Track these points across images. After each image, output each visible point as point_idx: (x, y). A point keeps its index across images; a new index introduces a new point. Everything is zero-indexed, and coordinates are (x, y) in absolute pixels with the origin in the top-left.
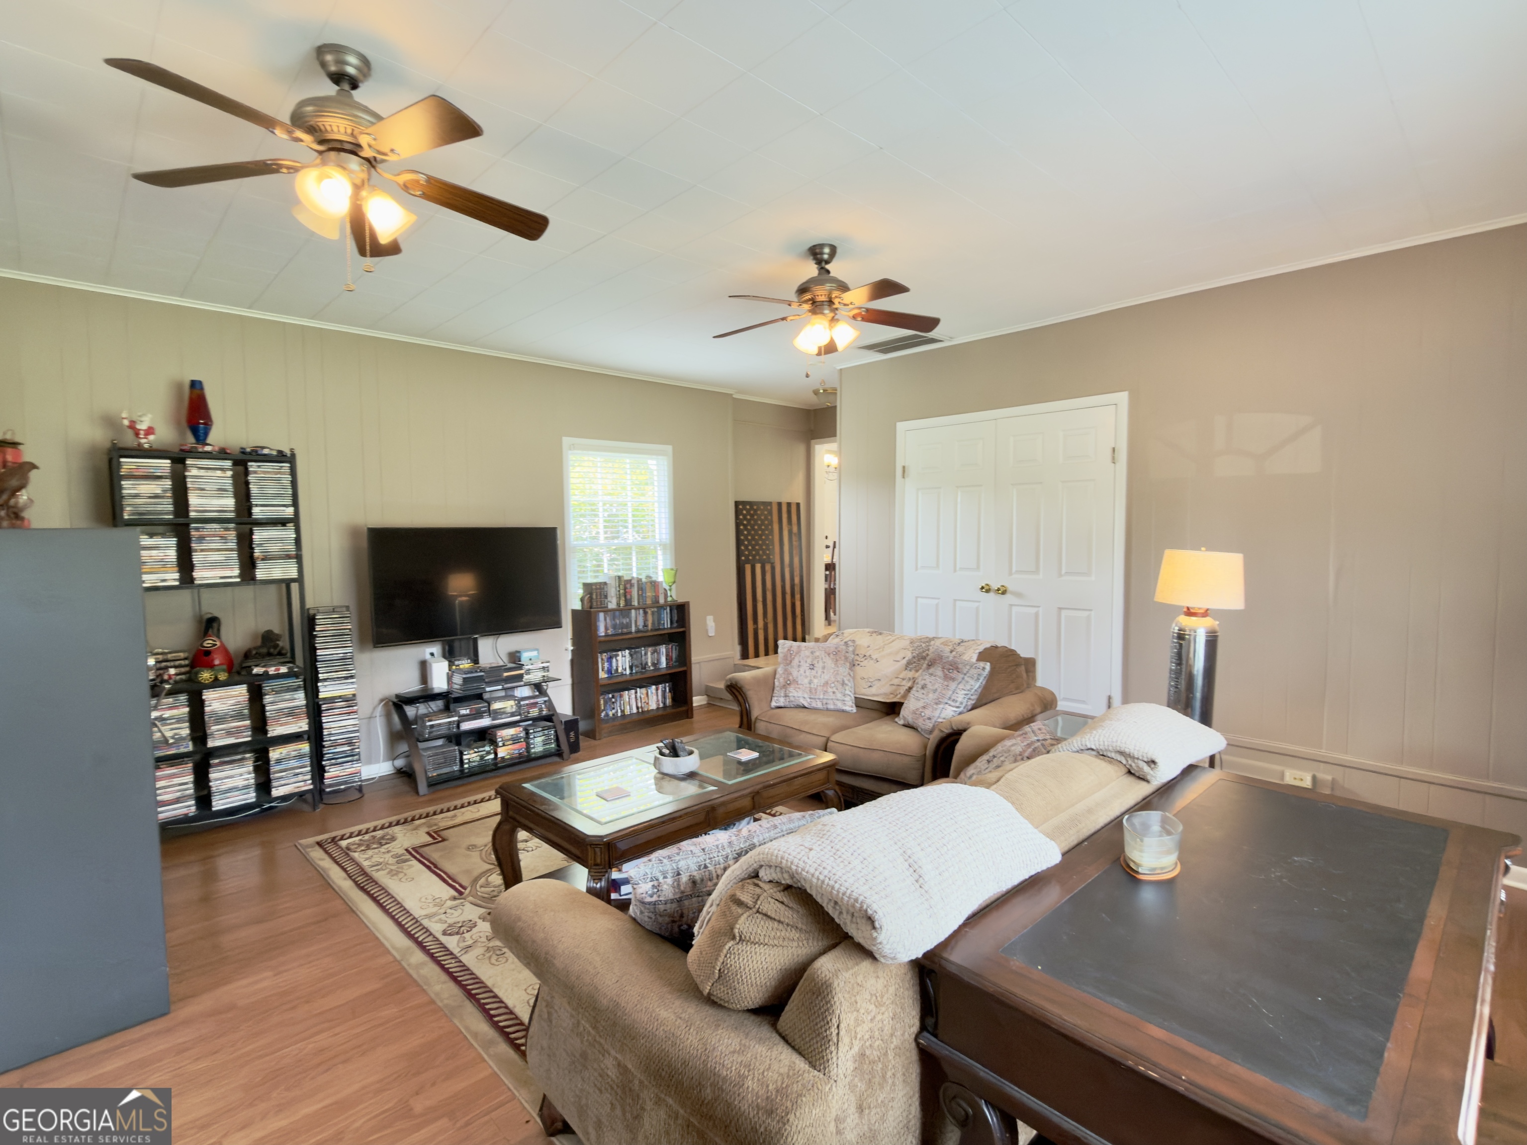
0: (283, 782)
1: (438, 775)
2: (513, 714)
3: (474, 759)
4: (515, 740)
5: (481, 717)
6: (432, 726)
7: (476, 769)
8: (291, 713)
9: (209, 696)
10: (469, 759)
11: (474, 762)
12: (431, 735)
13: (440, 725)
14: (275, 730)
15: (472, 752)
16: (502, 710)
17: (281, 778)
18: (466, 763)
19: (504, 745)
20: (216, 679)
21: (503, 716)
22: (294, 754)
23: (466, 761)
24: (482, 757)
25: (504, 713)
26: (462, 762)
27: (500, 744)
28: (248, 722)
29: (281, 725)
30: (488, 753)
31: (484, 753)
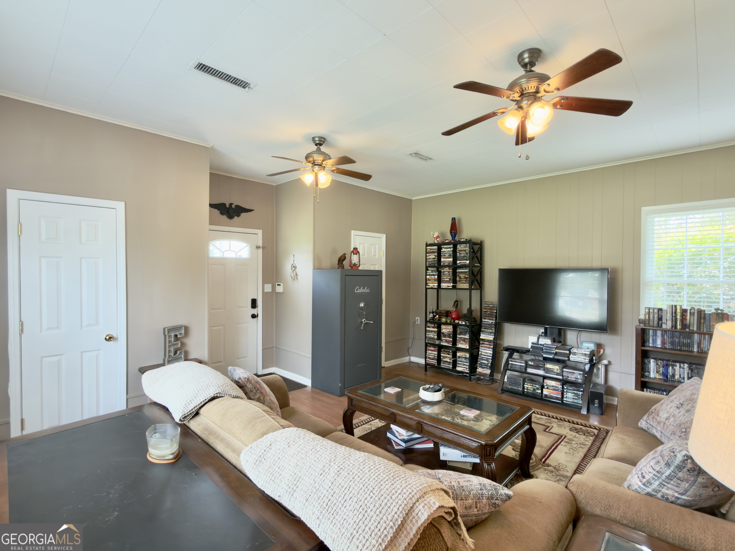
0: (460, 366)
1: (511, 388)
2: (557, 374)
3: (530, 389)
4: (555, 389)
5: (539, 369)
6: (512, 364)
7: (529, 394)
8: (464, 340)
9: (443, 327)
10: (527, 388)
11: (530, 390)
12: (512, 368)
13: (516, 365)
14: (459, 345)
15: (529, 384)
16: (551, 370)
17: (460, 364)
18: (526, 389)
19: (548, 388)
20: (447, 321)
21: (552, 373)
22: (464, 356)
23: (526, 388)
24: (534, 390)
25: (552, 371)
26: (524, 388)
27: (546, 387)
28: (451, 339)
29: (461, 344)
30: (538, 389)
31: (535, 388)
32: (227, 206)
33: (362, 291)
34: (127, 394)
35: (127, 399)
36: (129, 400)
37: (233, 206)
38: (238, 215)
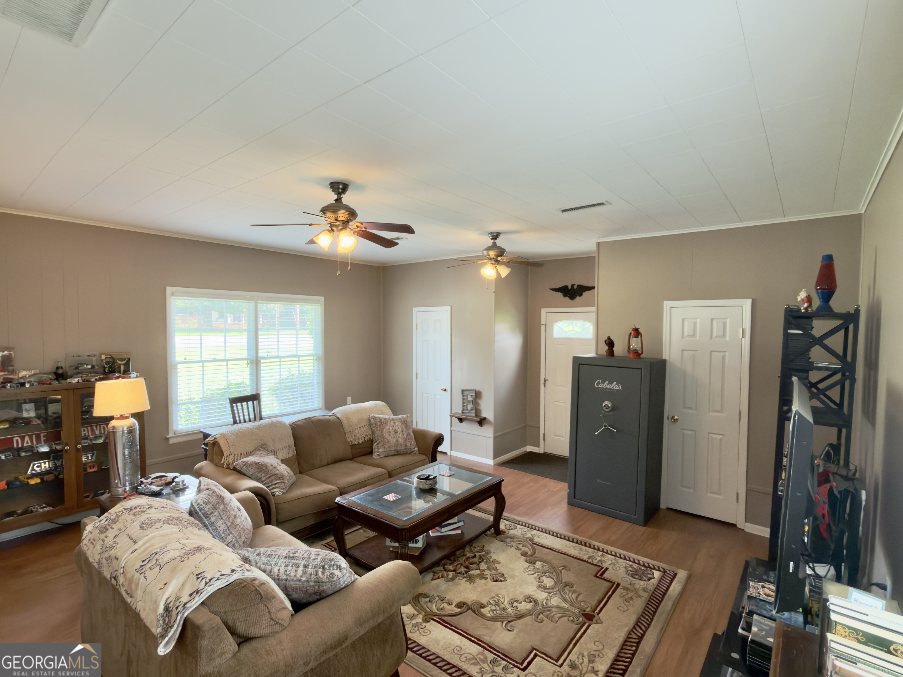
32: (570, 287)
33: (608, 387)
34: (451, 427)
35: (451, 431)
36: (453, 432)
37: (575, 287)
38: (581, 295)
